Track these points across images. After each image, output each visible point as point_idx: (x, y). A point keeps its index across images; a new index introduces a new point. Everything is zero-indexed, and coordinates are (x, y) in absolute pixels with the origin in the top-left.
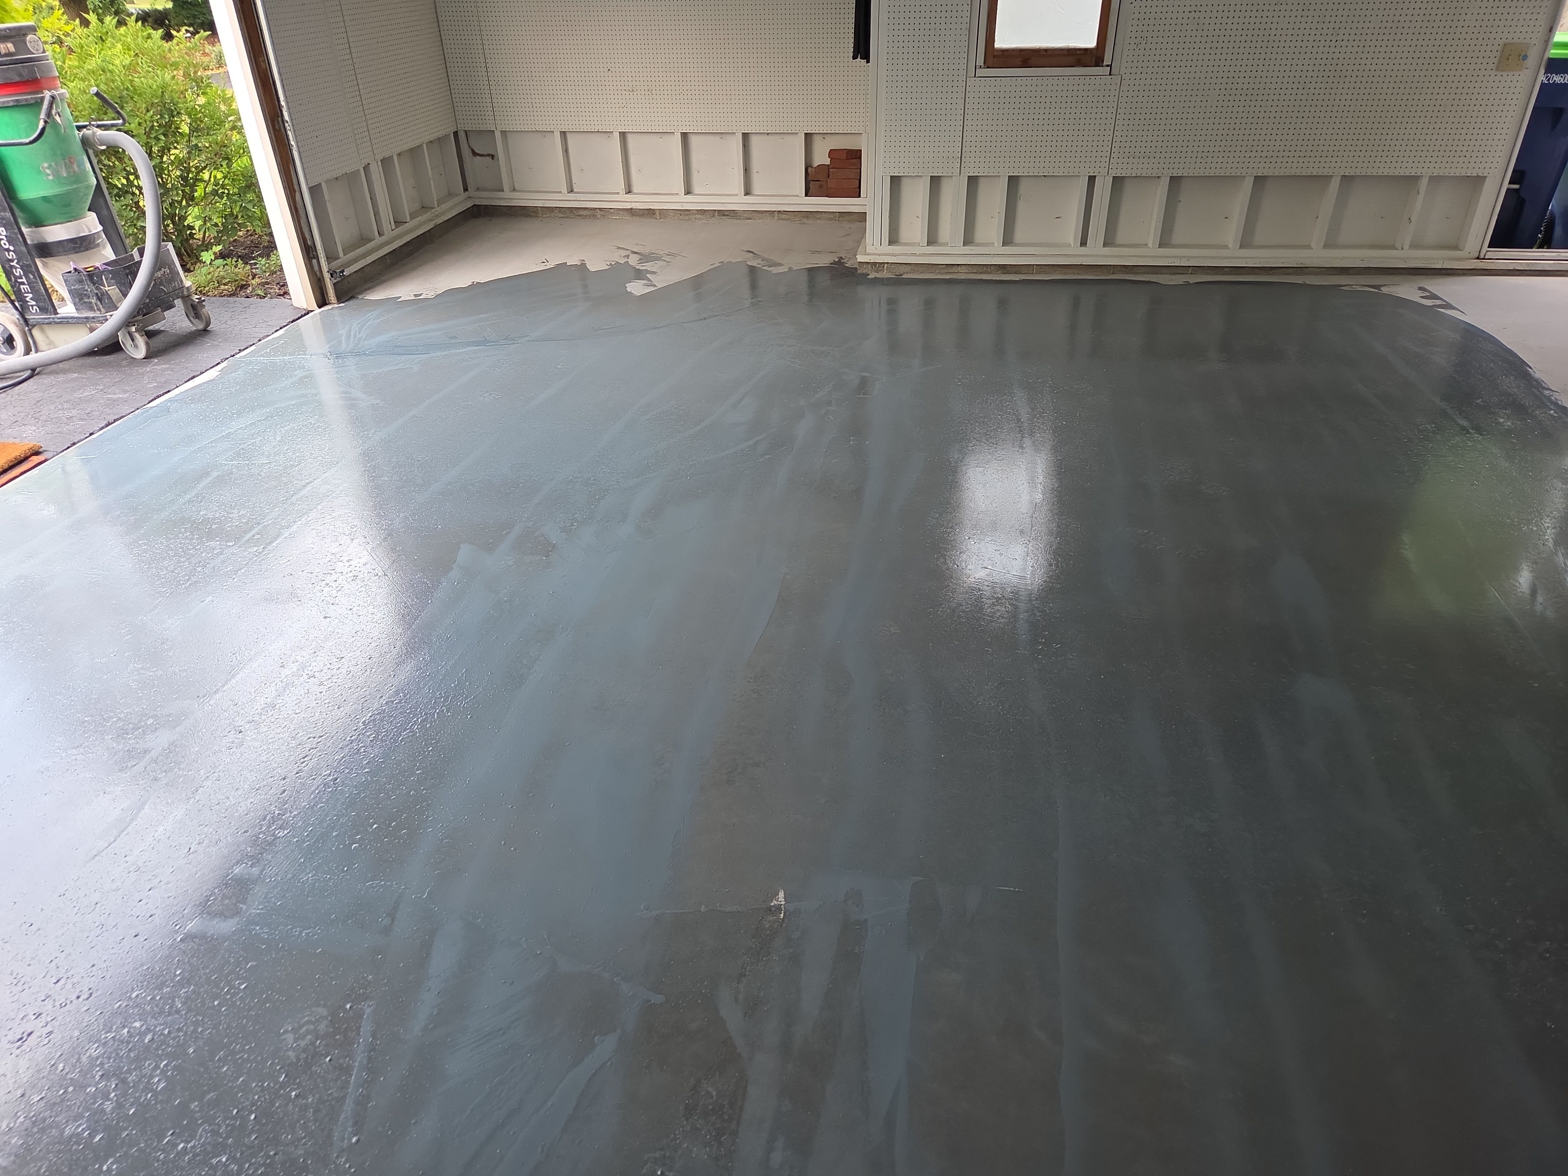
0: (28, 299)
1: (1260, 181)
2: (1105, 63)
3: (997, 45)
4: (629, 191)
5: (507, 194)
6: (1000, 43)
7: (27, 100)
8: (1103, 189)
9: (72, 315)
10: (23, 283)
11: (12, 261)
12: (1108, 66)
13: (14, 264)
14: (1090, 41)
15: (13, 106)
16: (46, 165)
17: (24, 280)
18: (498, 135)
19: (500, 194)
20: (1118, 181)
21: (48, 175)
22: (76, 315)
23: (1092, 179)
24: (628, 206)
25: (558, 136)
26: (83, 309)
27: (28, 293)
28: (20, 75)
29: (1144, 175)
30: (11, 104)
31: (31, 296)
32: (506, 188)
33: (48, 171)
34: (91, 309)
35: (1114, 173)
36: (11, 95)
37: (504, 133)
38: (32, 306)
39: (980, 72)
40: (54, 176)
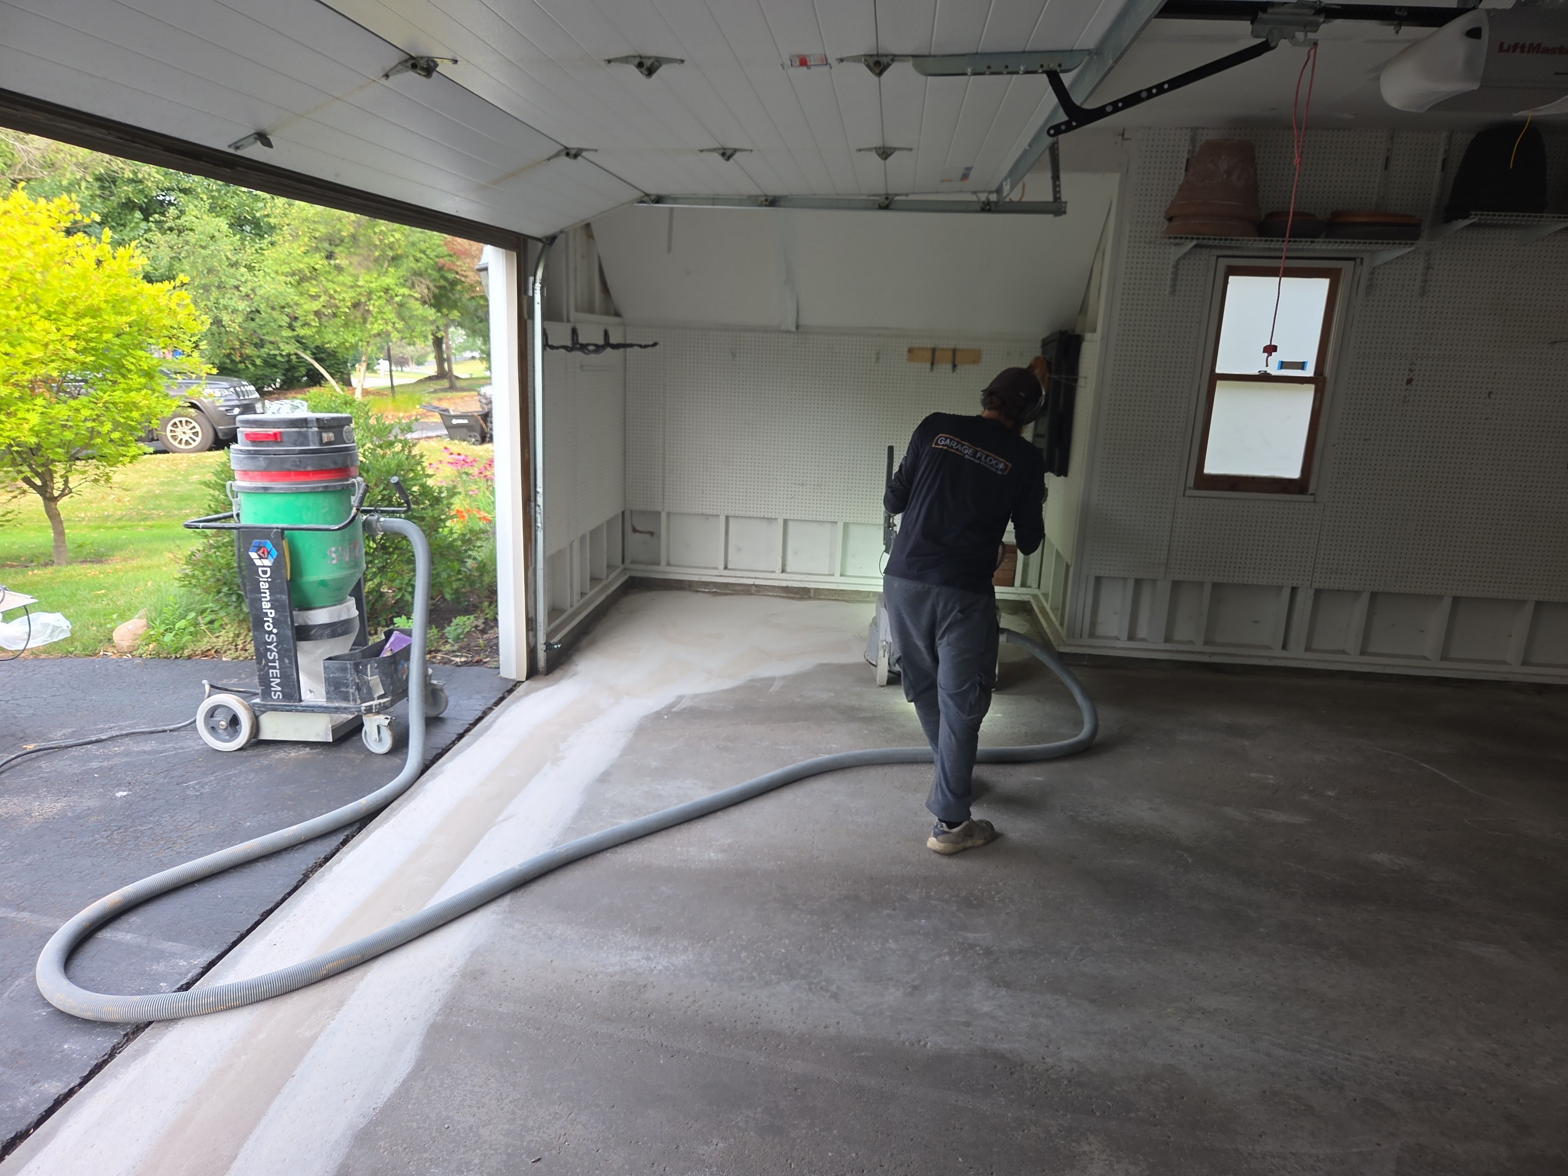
0: (272, 684)
1: (1456, 599)
2: (1310, 492)
3: (1207, 470)
4: (783, 571)
5: (663, 567)
6: (1210, 468)
7: (335, 486)
8: (1304, 600)
9: (320, 704)
10: (274, 668)
11: (270, 643)
12: (1312, 494)
13: (271, 647)
14: (1294, 472)
15: (322, 492)
16: (333, 549)
17: (277, 664)
18: (664, 516)
19: (656, 568)
20: (1318, 592)
21: (333, 559)
22: (325, 704)
23: (1294, 590)
24: (784, 584)
25: (722, 519)
26: (335, 698)
27: (277, 677)
28: (335, 463)
29: (1346, 589)
30: (321, 489)
31: (278, 681)
32: (663, 562)
33: (334, 555)
34: (346, 699)
35: (1316, 585)
36: (321, 482)
37: (669, 514)
38: (276, 692)
39: (1189, 492)
40: (338, 560)
